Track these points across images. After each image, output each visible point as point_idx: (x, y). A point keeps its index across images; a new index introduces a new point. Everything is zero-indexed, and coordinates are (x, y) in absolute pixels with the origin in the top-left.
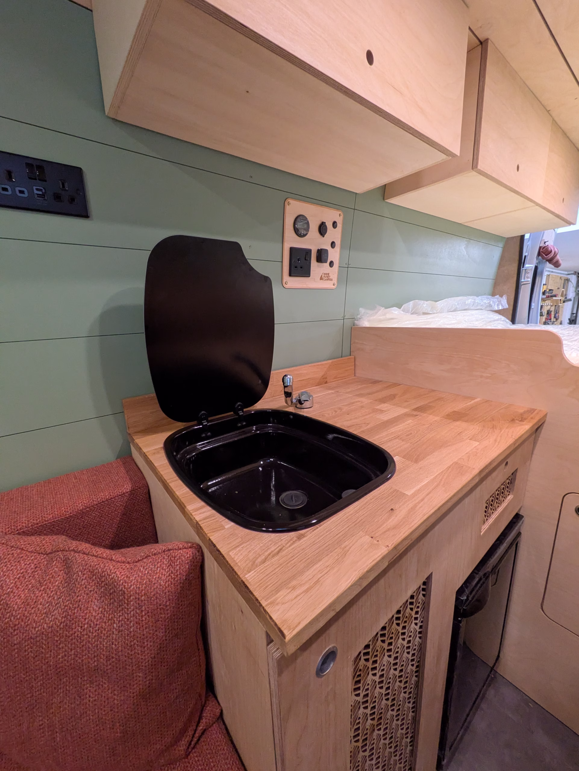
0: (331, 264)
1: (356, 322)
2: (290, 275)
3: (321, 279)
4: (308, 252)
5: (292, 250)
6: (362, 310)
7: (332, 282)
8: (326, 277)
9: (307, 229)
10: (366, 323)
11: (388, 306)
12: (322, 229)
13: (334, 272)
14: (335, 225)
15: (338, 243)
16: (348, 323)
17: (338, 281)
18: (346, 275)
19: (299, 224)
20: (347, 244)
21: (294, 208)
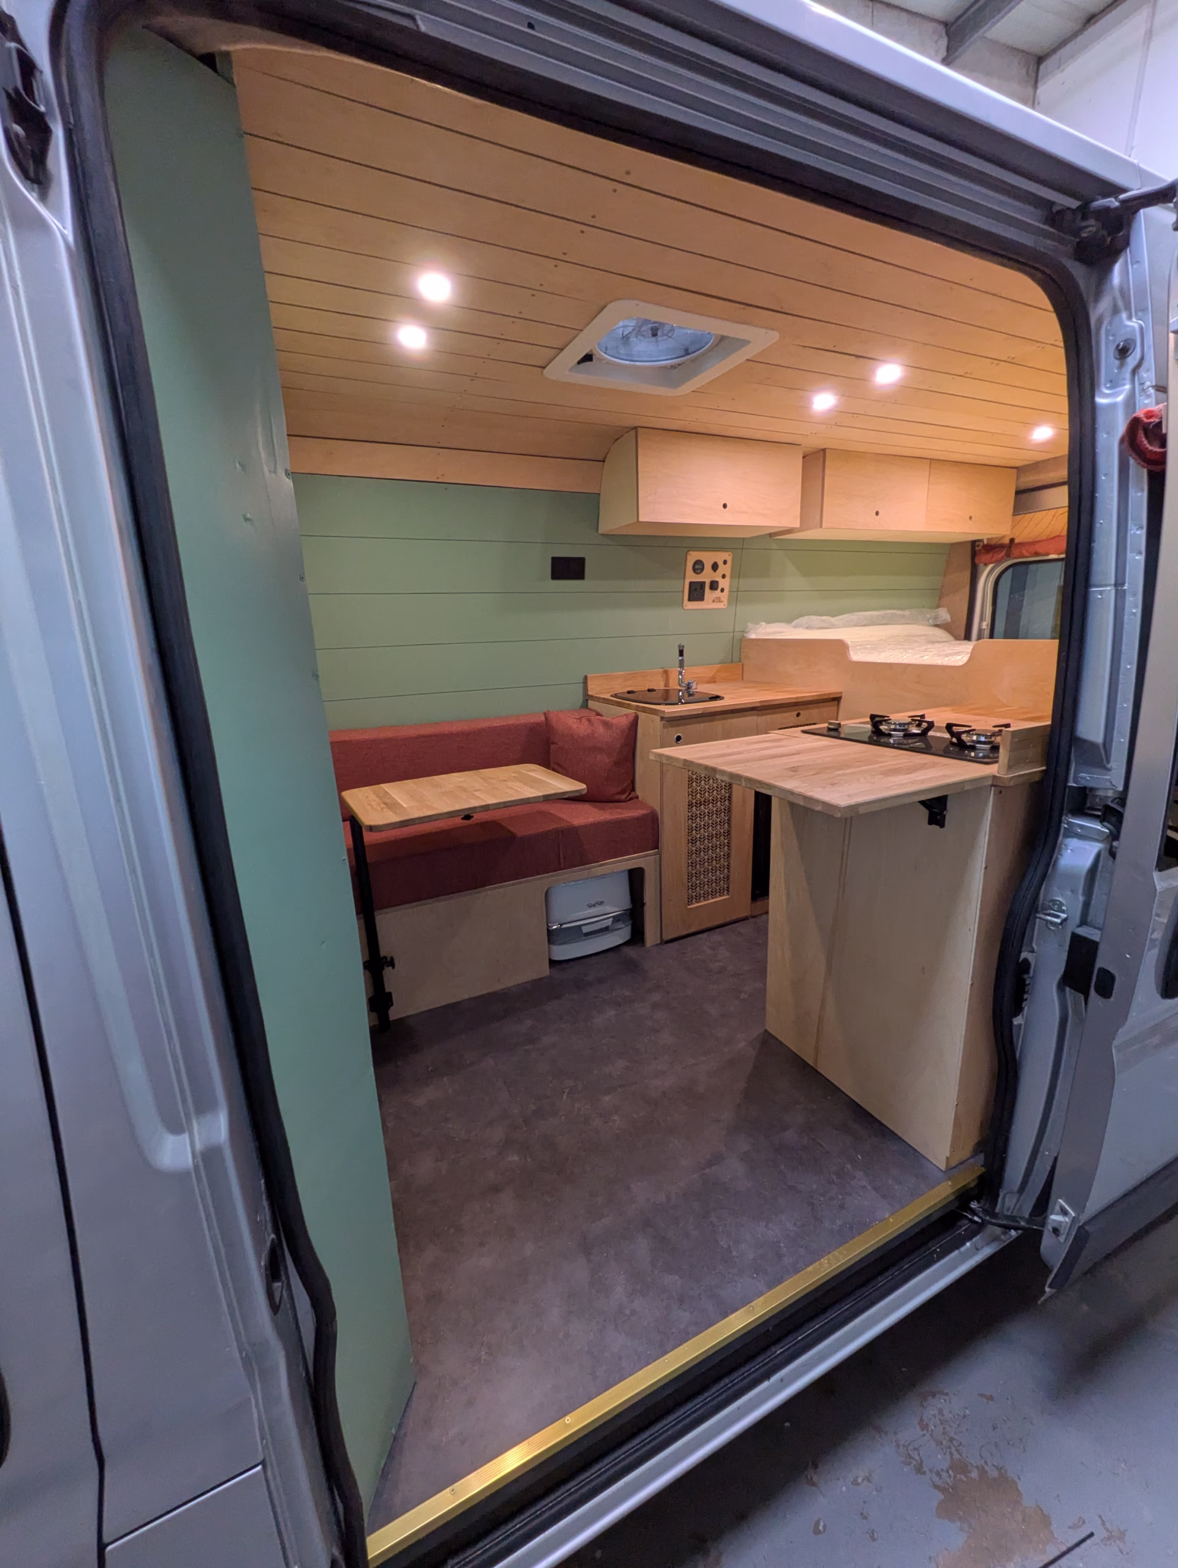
0: (722, 590)
1: (745, 635)
2: (689, 600)
3: (714, 601)
4: (702, 584)
5: (691, 583)
6: (750, 625)
7: (722, 604)
8: (719, 600)
9: (702, 570)
10: (753, 636)
11: (769, 622)
12: (715, 567)
13: (724, 596)
14: (725, 562)
15: (728, 575)
16: (738, 635)
17: (729, 602)
18: (736, 597)
19: (697, 567)
20: (737, 574)
21: (693, 557)
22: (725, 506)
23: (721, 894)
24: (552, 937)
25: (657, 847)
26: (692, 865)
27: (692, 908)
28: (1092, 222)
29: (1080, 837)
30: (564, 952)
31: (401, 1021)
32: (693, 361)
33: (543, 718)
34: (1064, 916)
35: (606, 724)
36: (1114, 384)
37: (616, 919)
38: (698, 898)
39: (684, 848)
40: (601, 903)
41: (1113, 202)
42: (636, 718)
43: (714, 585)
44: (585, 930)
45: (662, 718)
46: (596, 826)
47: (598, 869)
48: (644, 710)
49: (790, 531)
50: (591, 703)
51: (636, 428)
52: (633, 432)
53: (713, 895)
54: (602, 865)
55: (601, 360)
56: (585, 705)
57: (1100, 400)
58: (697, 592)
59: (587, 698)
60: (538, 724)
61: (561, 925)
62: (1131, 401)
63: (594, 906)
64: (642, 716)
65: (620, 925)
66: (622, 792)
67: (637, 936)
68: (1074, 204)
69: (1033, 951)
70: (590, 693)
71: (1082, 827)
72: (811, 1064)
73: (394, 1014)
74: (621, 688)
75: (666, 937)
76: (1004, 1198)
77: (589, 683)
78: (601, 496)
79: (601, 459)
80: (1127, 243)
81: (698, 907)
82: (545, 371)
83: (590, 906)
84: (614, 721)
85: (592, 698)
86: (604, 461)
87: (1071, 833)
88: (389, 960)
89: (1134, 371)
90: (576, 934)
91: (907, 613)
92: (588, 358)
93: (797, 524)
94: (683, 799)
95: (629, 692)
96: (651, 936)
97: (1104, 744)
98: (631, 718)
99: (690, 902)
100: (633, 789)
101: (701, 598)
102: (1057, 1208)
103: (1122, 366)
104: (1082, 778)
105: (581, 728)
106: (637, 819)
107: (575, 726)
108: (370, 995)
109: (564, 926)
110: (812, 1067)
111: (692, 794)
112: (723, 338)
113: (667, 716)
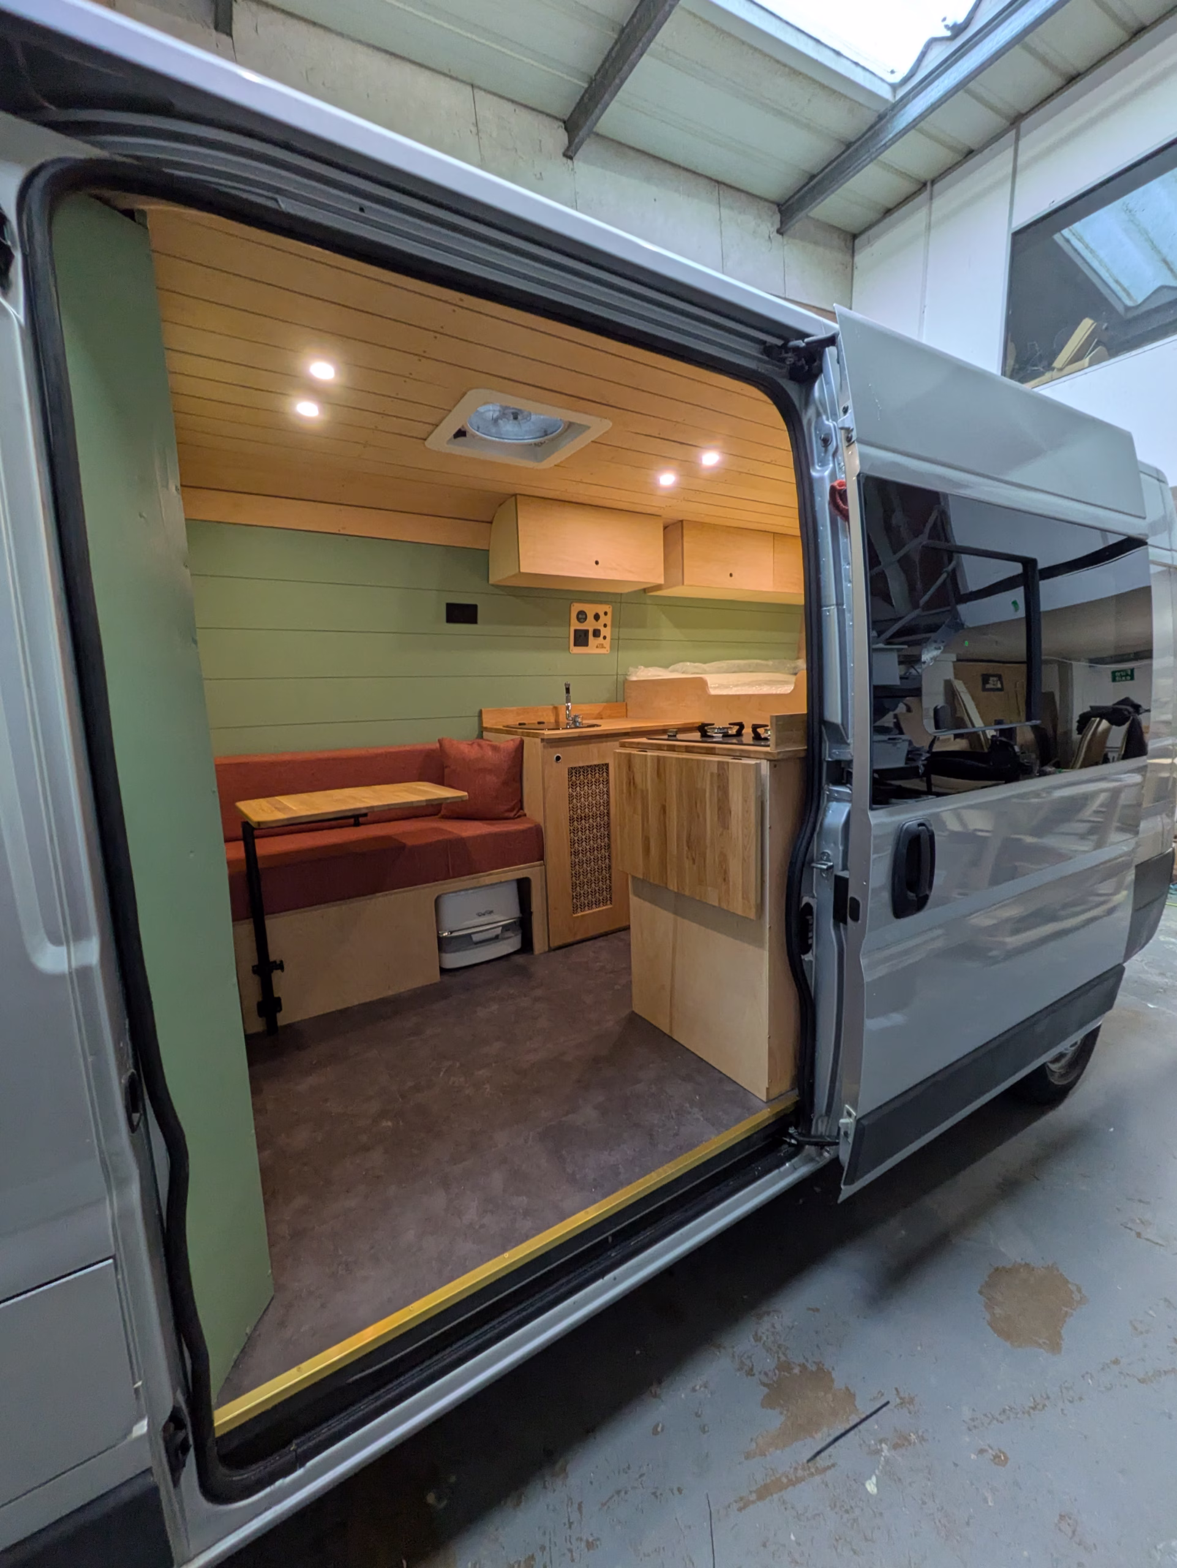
0: (605, 638)
1: (627, 677)
2: (575, 645)
3: (597, 647)
4: (586, 632)
5: (576, 631)
6: (631, 669)
7: (605, 649)
8: (602, 646)
9: (586, 619)
10: (634, 678)
11: (646, 666)
12: (597, 617)
13: (607, 643)
14: (606, 614)
15: (609, 623)
16: (621, 678)
17: (611, 648)
18: (617, 644)
19: (580, 616)
20: (617, 624)
21: (576, 608)
22: (597, 563)
23: (605, 904)
24: (443, 945)
25: (542, 859)
26: (576, 875)
27: (578, 917)
28: (790, 355)
29: (838, 800)
30: (454, 960)
31: (289, 1026)
32: (553, 440)
33: (438, 745)
34: (830, 864)
35: (495, 748)
36: (823, 463)
37: (506, 928)
38: (583, 907)
39: (567, 859)
40: (491, 912)
41: (801, 344)
42: (522, 743)
43: (597, 633)
44: (475, 938)
45: (543, 740)
46: (483, 837)
47: (487, 878)
48: (528, 735)
49: (658, 587)
50: (485, 733)
51: (515, 495)
52: (513, 498)
53: (597, 903)
54: (491, 874)
55: (474, 436)
56: (480, 736)
57: (814, 474)
58: (581, 638)
59: (482, 729)
60: (433, 751)
61: (451, 933)
62: (833, 475)
63: (484, 914)
64: (526, 740)
65: (509, 934)
66: (511, 810)
67: (527, 946)
68: (780, 342)
69: (813, 897)
70: (485, 725)
71: (837, 792)
72: (667, 1032)
73: (283, 1019)
74: (512, 720)
75: (553, 944)
76: (817, 1123)
77: (484, 716)
78: (491, 553)
79: (489, 520)
80: (820, 370)
81: (582, 916)
82: (427, 443)
83: (480, 915)
84: (502, 746)
85: (486, 729)
86: (491, 523)
87: (831, 798)
88: (278, 962)
89: (835, 454)
90: (466, 941)
91: (770, 663)
92: (461, 433)
93: (661, 581)
94: (564, 813)
95: (520, 724)
96: (539, 944)
97: (842, 724)
98: (518, 742)
99: (575, 911)
100: (522, 808)
101: (585, 643)
102: (845, 1113)
103: (826, 451)
104: (834, 753)
105: (472, 753)
106: (523, 831)
107: (466, 751)
108: (261, 999)
109: (454, 934)
110: (669, 1036)
111: (573, 809)
112: (570, 425)
113: (546, 737)
